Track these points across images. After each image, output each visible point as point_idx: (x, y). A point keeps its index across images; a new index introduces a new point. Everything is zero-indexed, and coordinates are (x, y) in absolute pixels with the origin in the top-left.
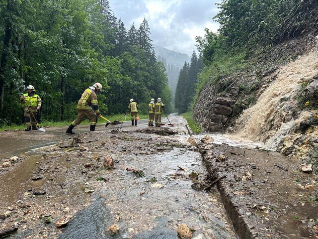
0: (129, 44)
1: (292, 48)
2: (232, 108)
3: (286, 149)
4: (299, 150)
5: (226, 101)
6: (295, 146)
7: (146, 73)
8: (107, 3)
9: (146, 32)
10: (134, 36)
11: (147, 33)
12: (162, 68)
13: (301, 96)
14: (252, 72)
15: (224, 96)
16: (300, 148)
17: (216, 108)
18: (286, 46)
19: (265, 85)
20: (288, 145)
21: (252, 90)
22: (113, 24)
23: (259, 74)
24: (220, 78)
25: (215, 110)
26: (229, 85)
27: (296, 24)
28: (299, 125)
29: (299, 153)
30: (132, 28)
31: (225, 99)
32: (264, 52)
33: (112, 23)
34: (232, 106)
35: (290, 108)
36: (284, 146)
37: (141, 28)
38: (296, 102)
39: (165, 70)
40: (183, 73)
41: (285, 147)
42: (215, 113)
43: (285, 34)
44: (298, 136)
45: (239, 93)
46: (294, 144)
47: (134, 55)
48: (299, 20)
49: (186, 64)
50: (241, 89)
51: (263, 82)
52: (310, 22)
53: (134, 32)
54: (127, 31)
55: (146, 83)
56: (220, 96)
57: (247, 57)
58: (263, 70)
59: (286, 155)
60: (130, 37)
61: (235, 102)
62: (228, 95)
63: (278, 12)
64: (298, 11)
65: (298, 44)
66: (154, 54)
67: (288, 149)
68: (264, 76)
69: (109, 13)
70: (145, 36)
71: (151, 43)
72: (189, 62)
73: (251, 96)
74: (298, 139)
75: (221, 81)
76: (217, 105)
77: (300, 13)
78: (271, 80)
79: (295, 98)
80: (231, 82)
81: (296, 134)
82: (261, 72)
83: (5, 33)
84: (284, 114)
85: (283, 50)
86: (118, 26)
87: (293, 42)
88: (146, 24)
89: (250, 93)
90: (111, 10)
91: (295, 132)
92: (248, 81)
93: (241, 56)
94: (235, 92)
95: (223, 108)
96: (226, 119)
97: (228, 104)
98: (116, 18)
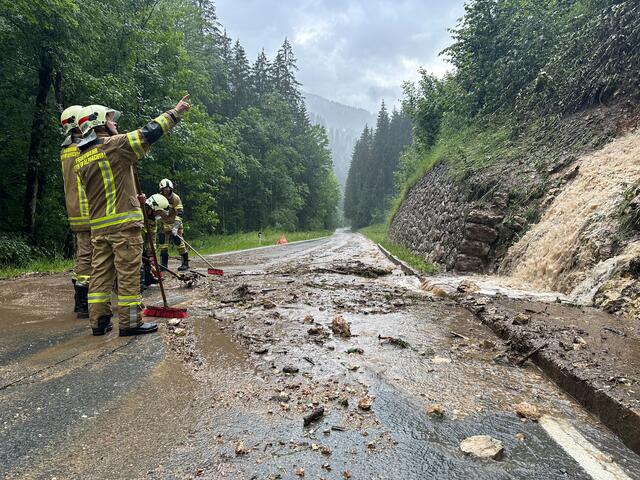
0: (254, 90)
1: (598, 123)
2: (497, 229)
3: (610, 302)
4: (633, 305)
5: (486, 217)
6: (625, 298)
7: (290, 149)
8: (212, 8)
9: (288, 67)
10: (265, 76)
11: (291, 70)
12: (321, 139)
13: (623, 214)
14: (528, 164)
15: (481, 208)
16: (634, 302)
17: (469, 229)
18: (587, 118)
19: (554, 190)
20: (614, 296)
21: (532, 198)
22: (225, 51)
23: (541, 169)
24: (470, 174)
25: (468, 233)
26: (488, 189)
27: (604, 81)
28: (627, 264)
29: (632, 310)
30: (261, 60)
31: (484, 214)
32: (547, 128)
33: (222, 50)
34: (498, 226)
35: (608, 234)
36: (605, 297)
37: (279, 58)
38: (616, 223)
39: (327, 142)
40: (360, 148)
41: (608, 300)
42: (468, 238)
43: (584, 97)
44: (628, 282)
45: (509, 203)
46: (623, 295)
47: (268, 113)
48: (609, 73)
49: (366, 130)
50: (512, 197)
51: (550, 183)
52: (628, 77)
53: (265, 68)
54: (250, 65)
55: (289, 168)
56: (475, 208)
57: (515, 136)
58: (547, 162)
59: (611, 313)
60: (258, 77)
61: (502, 220)
62: (489, 206)
63: (568, 54)
64: (607, 57)
65: (608, 115)
66: (303, 110)
67: (614, 302)
68: (551, 173)
69: (216, 29)
70: (288, 75)
71: (299, 89)
72: (374, 126)
73: (531, 208)
74: (629, 287)
75: (471, 180)
76: (471, 225)
77: (610, 60)
78: (564, 181)
79: (612, 216)
80: (494, 183)
81: (624, 279)
82: (545, 166)
83: (38, 80)
84: (598, 244)
85: (581, 127)
86: (234, 56)
87: (600, 112)
88: (288, 51)
89: (527, 203)
90: (219, 24)
91: (622, 276)
92: (524, 182)
93: (502, 132)
94: (502, 201)
95: (483, 230)
96: (487, 249)
97: (491, 223)
98: (230, 40)
